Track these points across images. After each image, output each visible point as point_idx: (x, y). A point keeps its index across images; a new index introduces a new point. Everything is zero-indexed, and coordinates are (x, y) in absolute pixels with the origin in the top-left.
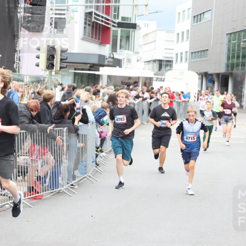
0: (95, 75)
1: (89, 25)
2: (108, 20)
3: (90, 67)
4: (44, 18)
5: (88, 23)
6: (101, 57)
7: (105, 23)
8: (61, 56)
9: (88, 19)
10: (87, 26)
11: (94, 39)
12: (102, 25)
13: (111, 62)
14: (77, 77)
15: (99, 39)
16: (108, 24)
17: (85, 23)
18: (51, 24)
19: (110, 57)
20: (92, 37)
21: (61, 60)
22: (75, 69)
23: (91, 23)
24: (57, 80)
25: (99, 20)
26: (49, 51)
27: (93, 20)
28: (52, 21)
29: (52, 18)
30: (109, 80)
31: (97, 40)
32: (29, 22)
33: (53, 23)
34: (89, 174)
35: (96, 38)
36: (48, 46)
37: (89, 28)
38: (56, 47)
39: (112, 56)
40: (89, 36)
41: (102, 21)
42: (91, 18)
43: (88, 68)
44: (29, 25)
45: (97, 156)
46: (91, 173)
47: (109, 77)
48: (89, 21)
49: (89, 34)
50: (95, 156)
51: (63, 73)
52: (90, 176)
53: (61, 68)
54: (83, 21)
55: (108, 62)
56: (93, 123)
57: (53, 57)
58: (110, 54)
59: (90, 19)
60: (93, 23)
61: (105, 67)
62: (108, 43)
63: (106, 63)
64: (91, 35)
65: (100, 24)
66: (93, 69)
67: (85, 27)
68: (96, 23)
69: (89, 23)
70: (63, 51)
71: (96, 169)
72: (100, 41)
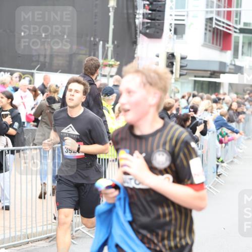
0: (215, 83)
1: (210, 31)
2: (230, 26)
3: (211, 74)
4: (163, 23)
5: (208, 28)
6: (223, 64)
7: (227, 28)
8: (181, 63)
9: (209, 24)
10: (208, 32)
11: (215, 45)
12: (223, 31)
13: (232, 69)
14: (197, 85)
15: (220, 46)
16: (230, 30)
17: (206, 29)
18: (171, 30)
19: (231, 64)
20: (213, 43)
21: (181, 67)
22: (195, 77)
23: (212, 29)
24: (176, 88)
25: (220, 26)
26: (168, 58)
27: (214, 26)
28: (172, 27)
29: (171, 24)
30: (230, 88)
31: (218, 47)
32: (148, 28)
33: (173, 29)
34: (210, 185)
35: (217, 44)
36: (168, 53)
37: (210, 35)
38: (175, 54)
39: (233, 63)
40: (209, 42)
41: (223, 27)
42: (211, 23)
43: (208, 75)
44: (148, 31)
45: (218, 166)
46: (212, 184)
47: (231, 85)
48: (210, 27)
49: (210, 40)
50: (215, 167)
51: (183, 81)
52: (210, 188)
53: (181, 75)
54: (203, 27)
55: (230, 69)
56: (214, 132)
57: (172, 64)
58: (231, 61)
59: (210, 25)
60: (214, 29)
61: (226, 74)
62: (229, 49)
63: (227, 70)
64: (211, 42)
65: (221, 30)
66: (213, 76)
67: (205, 34)
68: (217, 29)
69: (210, 29)
70: (182, 58)
71: (217, 180)
72: (221, 47)
